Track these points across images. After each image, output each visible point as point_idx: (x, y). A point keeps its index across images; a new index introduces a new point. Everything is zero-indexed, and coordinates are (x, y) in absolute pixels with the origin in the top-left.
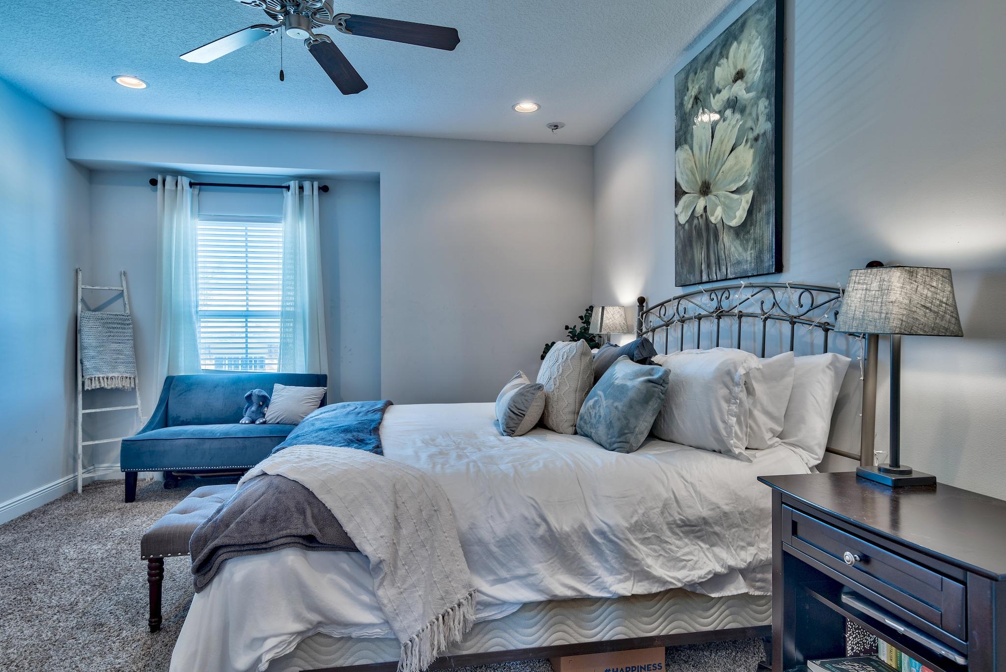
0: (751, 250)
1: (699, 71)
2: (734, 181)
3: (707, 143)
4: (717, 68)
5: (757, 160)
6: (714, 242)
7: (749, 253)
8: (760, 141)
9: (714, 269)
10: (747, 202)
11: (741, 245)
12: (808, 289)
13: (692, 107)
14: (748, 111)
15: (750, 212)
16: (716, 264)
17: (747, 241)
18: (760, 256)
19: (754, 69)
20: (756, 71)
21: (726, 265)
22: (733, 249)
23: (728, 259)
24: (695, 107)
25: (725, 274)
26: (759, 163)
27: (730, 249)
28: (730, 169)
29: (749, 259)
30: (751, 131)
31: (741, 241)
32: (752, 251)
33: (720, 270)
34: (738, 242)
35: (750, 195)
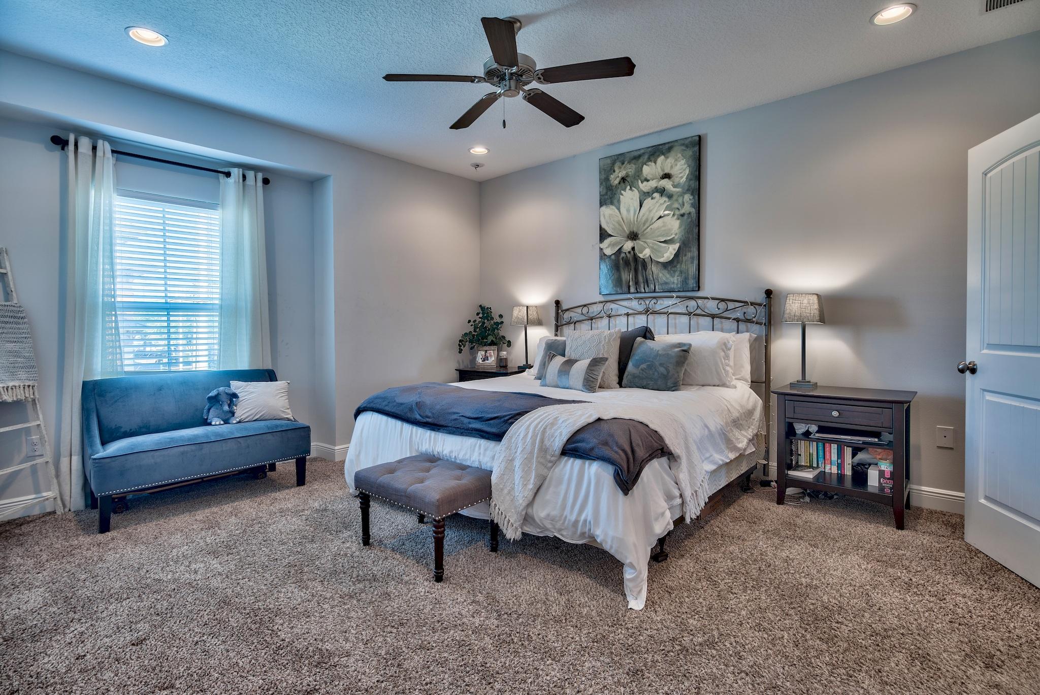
0: (678, 276)
1: (626, 163)
2: (663, 236)
3: (635, 209)
4: (645, 166)
5: (683, 227)
6: (642, 270)
7: (676, 278)
8: (686, 217)
9: (642, 286)
10: (674, 250)
11: (668, 273)
12: (723, 300)
13: (619, 183)
14: (675, 198)
15: (677, 255)
16: (644, 282)
17: (674, 272)
18: (686, 282)
19: (681, 175)
20: (682, 177)
21: (654, 284)
22: (661, 275)
23: (656, 281)
24: (622, 184)
25: (653, 289)
26: (685, 229)
27: (658, 275)
28: (658, 228)
29: (676, 281)
30: (677, 210)
31: (668, 271)
32: (679, 278)
33: (648, 286)
34: (666, 271)
35: (677, 246)
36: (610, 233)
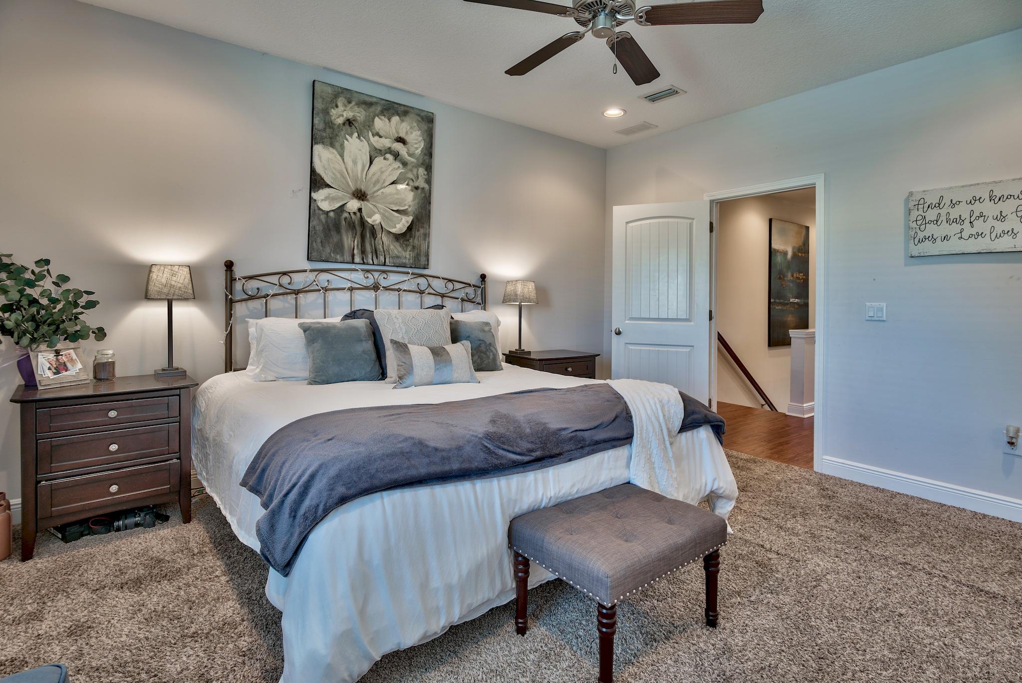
0: (410, 251)
1: (353, 103)
2: (396, 204)
3: (363, 164)
4: (376, 118)
5: (417, 201)
6: (370, 237)
7: (408, 253)
8: (419, 191)
9: (370, 256)
10: (407, 222)
11: (401, 247)
12: (450, 280)
13: (344, 124)
14: (409, 167)
15: (410, 228)
16: (372, 252)
17: (407, 246)
18: (418, 258)
19: (416, 146)
20: (417, 149)
21: (385, 256)
22: (392, 247)
23: (387, 253)
24: (347, 126)
25: (383, 261)
26: (419, 203)
27: (389, 246)
28: (390, 194)
29: (408, 256)
30: (412, 181)
31: (401, 243)
32: (411, 253)
33: (377, 258)
34: (398, 244)
35: (410, 219)
36: (328, 182)
